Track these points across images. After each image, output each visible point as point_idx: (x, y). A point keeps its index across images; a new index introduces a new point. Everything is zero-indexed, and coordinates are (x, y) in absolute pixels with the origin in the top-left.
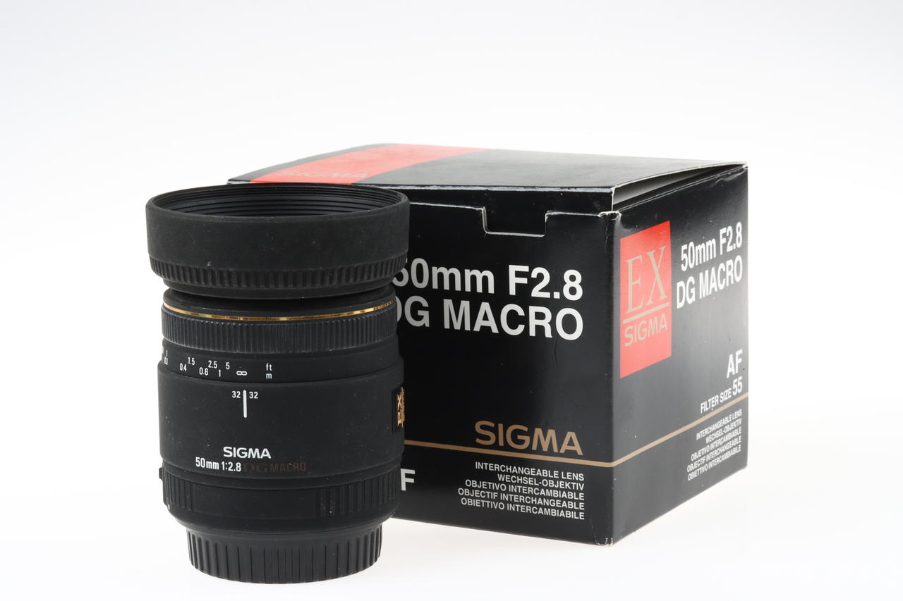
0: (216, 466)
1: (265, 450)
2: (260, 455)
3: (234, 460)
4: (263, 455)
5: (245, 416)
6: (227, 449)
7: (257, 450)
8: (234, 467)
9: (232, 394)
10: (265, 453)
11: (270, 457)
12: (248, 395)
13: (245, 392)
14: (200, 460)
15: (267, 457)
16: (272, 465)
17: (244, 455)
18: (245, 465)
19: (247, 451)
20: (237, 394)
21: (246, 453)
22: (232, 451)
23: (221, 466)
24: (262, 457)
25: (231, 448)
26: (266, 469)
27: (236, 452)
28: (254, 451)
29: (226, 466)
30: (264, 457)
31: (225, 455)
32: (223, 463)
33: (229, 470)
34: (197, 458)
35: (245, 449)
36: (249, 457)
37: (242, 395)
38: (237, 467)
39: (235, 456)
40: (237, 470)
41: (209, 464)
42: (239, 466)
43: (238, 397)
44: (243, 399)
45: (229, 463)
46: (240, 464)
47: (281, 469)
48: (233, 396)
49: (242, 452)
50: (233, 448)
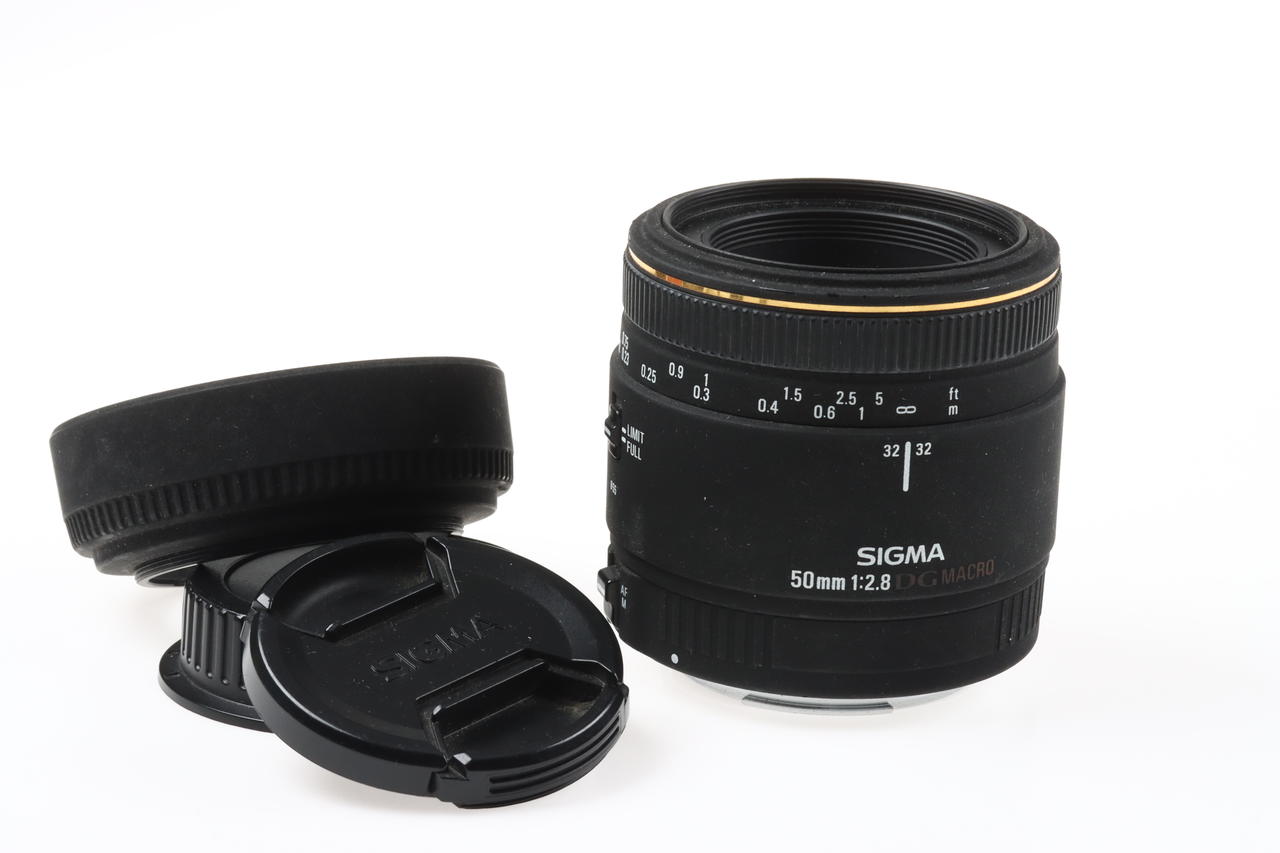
0: (839, 583)
1: (937, 546)
2: (927, 556)
3: (878, 570)
4: (932, 555)
5: (906, 488)
6: (864, 552)
7: (922, 548)
8: (877, 582)
9: (884, 451)
10: (936, 552)
11: (942, 558)
12: (914, 449)
13: (908, 445)
14: (801, 576)
15: (939, 558)
16: (944, 572)
17: (897, 559)
18: (899, 578)
19: (905, 552)
20: (893, 451)
21: (901, 556)
22: (875, 554)
23: (849, 583)
24: (929, 560)
25: (873, 549)
26: (935, 582)
27: (883, 556)
28: (916, 551)
29: (859, 582)
30: (933, 559)
31: (859, 563)
32: (855, 578)
33: (867, 588)
34: (794, 572)
35: (901, 549)
36: (907, 562)
37: (902, 452)
38: (884, 582)
39: (880, 563)
40: (883, 588)
41: (823, 583)
42: (886, 581)
43: (894, 455)
44: (903, 458)
45: (867, 577)
46: (889, 576)
47: (959, 577)
48: (885, 455)
49: (896, 556)
50: (877, 550)
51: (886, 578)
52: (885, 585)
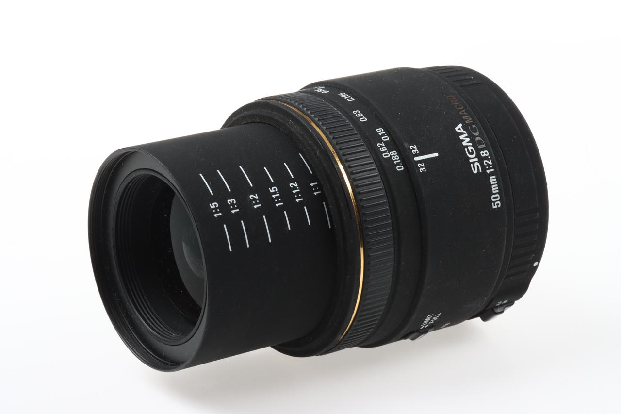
0: (493, 180)
1: (457, 129)
2: (464, 134)
3: (481, 159)
4: (462, 131)
5: (436, 155)
6: (475, 170)
7: (461, 137)
8: (486, 158)
9: (423, 172)
10: (460, 129)
11: (461, 125)
12: (417, 155)
13: (416, 159)
14: (494, 202)
15: (462, 127)
16: (467, 122)
18: (480, 147)
19: (467, 147)
20: (422, 167)
21: (470, 148)
22: (473, 163)
23: (492, 174)
24: (465, 132)
25: (472, 165)
26: (474, 126)
27: (473, 158)
28: (464, 140)
29: (489, 168)
30: (464, 130)
31: (481, 171)
32: (488, 171)
33: (491, 163)
34: (494, 207)
35: (466, 149)
36: (471, 144)
37: (420, 161)
38: (485, 155)
39: (476, 159)
40: (488, 154)
41: (495, 189)
42: (484, 153)
43: (423, 166)
44: (423, 160)
45: (486, 164)
46: (481, 152)
47: (465, 114)
48: (425, 171)
49: (470, 151)
50: (471, 163)
51: (483, 154)
52: (486, 153)
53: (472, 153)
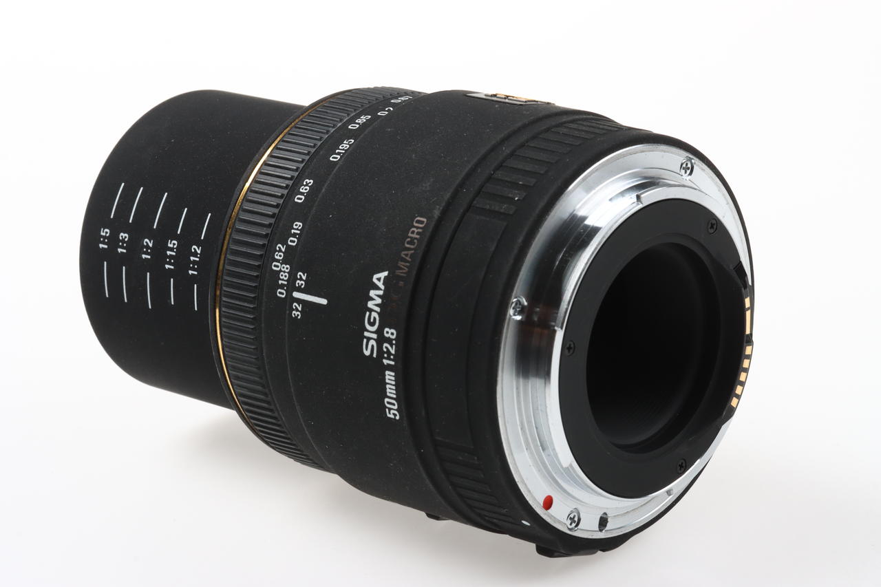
0: (390, 376)
1: (376, 278)
2: (380, 289)
3: (381, 339)
4: (380, 284)
5: (324, 302)
6: (366, 350)
7: (372, 293)
8: (389, 341)
9: (296, 317)
10: (380, 279)
11: (386, 273)
12: (299, 290)
13: (295, 295)
14: (389, 408)
15: (385, 277)
16: (398, 272)
17: (375, 319)
18: (389, 320)
19: (371, 310)
20: (297, 310)
21: (374, 315)
22: (369, 339)
23: (389, 368)
24: (383, 287)
25: (365, 340)
26: (401, 283)
27: (371, 331)
28: (373, 299)
29: (388, 358)
30: (383, 284)
31: (375, 355)
32: (386, 362)
33: (393, 351)
34: (389, 414)
35: (368, 313)
36: (378, 309)
37: (299, 301)
38: (389, 335)
39: (375, 336)
40: (394, 337)
41: (391, 390)
42: (390, 333)
43: (300, 309)
44: (304, 300)
45: (385, 350)
46: (387, 329)
47: (408, 258)
48: (299, 317)
49: (372, 320)
50: (366, 337)
51: (387, 332)
52: (392, 334)
53: (372, 324)
